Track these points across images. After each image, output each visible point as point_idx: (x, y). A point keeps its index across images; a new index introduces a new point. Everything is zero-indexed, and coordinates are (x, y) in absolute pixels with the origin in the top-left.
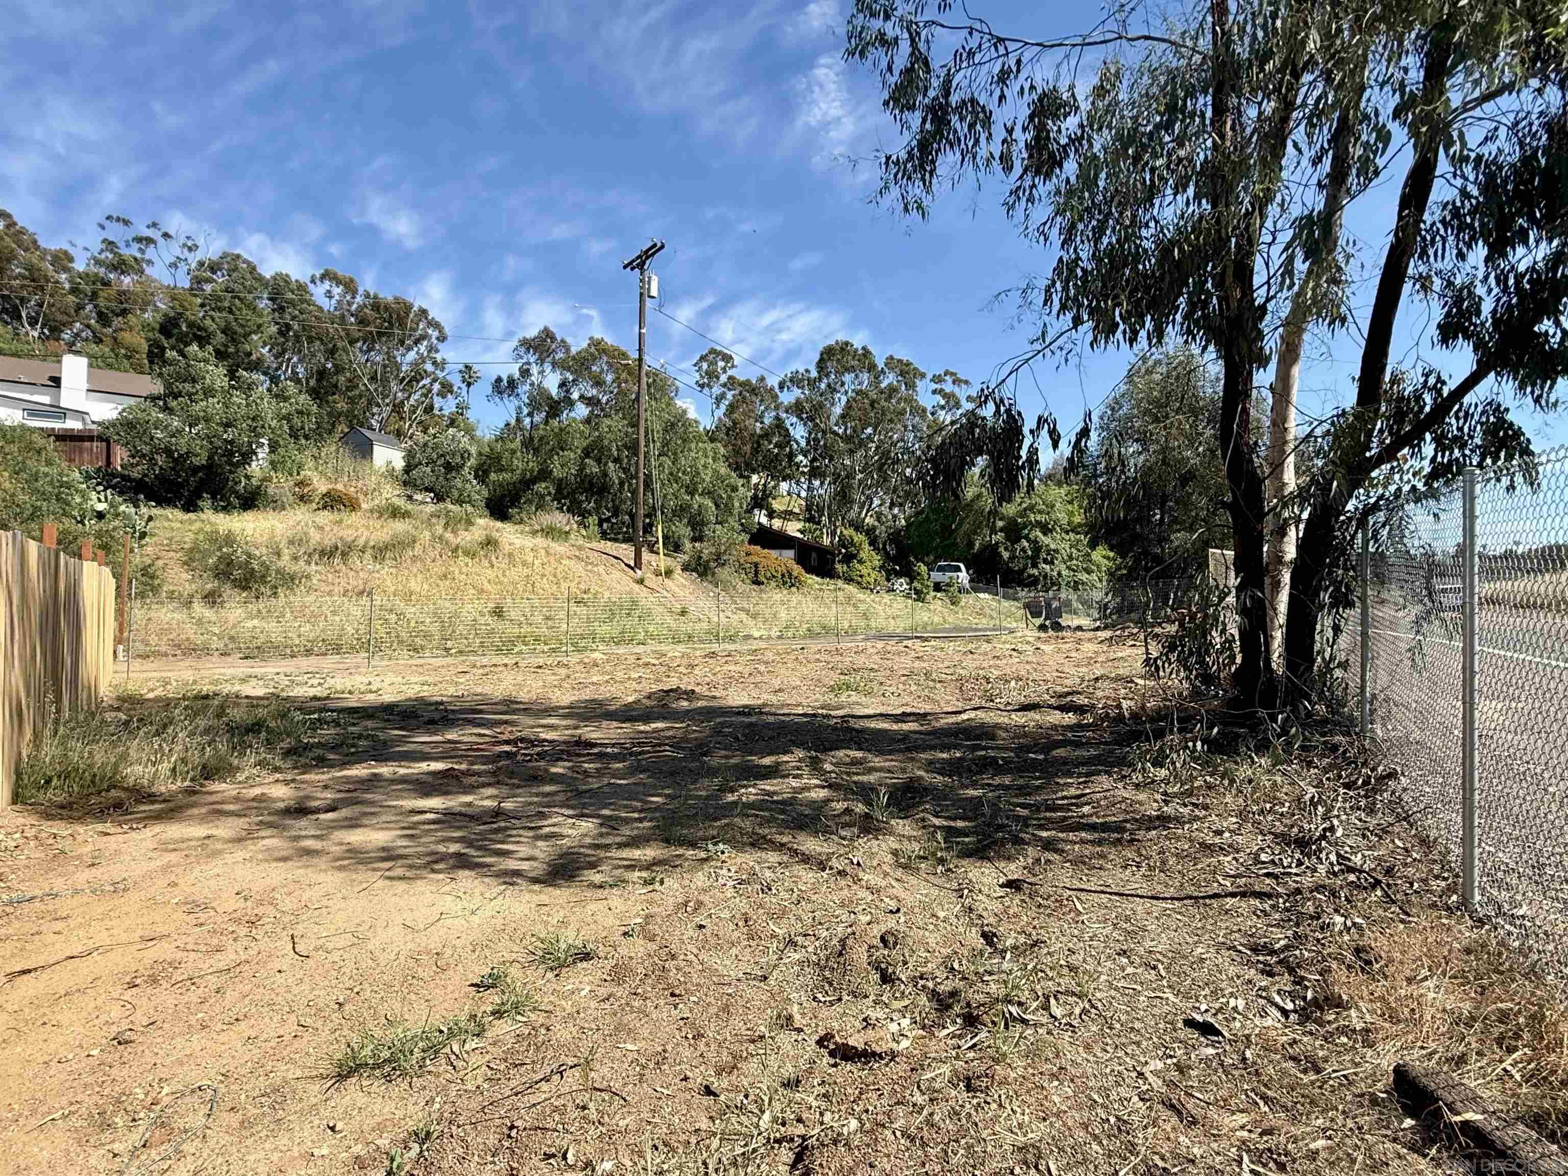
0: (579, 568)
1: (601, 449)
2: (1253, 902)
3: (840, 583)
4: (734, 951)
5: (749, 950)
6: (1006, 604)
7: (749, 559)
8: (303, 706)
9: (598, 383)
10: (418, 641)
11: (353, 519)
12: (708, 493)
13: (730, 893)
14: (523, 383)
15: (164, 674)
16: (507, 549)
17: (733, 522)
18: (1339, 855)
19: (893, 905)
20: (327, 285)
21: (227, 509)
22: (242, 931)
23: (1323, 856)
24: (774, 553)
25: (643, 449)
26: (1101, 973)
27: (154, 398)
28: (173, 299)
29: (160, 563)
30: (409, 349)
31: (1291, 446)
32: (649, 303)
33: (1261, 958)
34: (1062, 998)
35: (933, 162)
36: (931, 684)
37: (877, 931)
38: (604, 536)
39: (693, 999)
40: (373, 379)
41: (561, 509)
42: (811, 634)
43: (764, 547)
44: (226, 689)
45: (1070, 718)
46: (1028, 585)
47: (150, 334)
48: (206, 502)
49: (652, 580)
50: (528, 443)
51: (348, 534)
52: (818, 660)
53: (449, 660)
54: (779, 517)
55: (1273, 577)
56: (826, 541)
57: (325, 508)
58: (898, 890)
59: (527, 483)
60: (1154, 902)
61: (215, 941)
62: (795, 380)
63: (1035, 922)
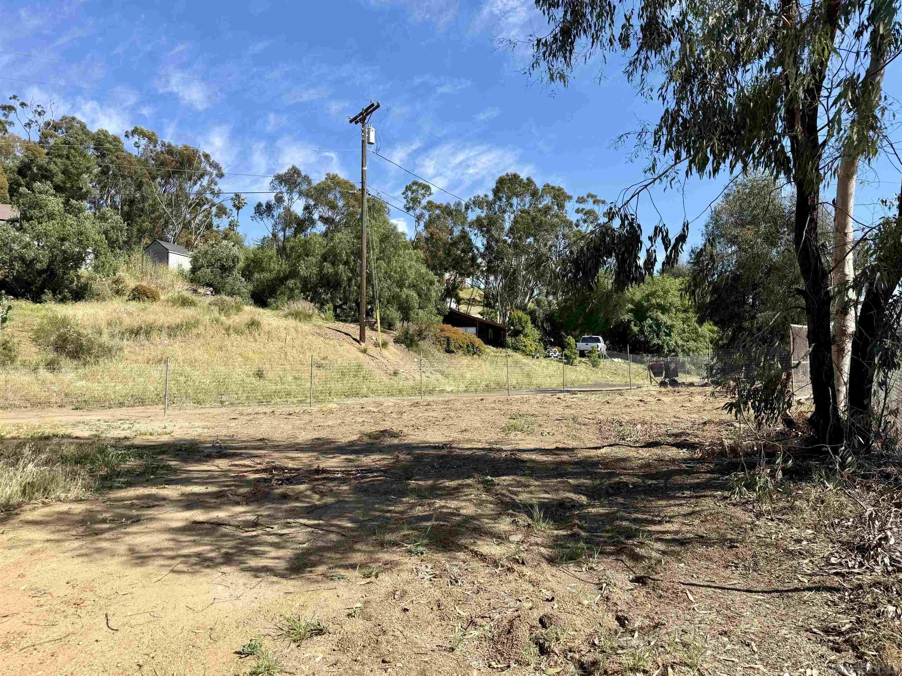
0: (319, 342)
1: (335, 255)
2: (827, 595)
3: (510, 351)
4: (430, 629)
5: (441, 628)
6: (635, 366)
7: (443, 334)
8: (118, 443)
9: (333, 207)
10: (201, 396)
11: (155, 307)
12: (413, 286)
13: (427, 584)
14: (279, 207)
15: (18, 421)
16: (266, 328)
17: (431, 307)
18: (891, 558)
19: (549, 595)
20: (136, 138)
21: (63, 300)
22: (71, 610)
23: (879, 559)
24: (461, 330)
25: (365, 255)
26: (707, 649)
27: (12, 221)
28: (27, 149)
29: (16, 340)
30: (195, 183)
31: (850, 246)
32: (368, 148)
33: (831, 638)
34: (677, 668)
35: (572, 43)
36: (578, 426)
37: (536, 614)
38: (337, 318)
39: (399, 665)
40: (169, 205)
41: (306, 299)
42: (488, 389)
43: (454, 325)
44: (62, 431)
45: (684, 453)
46: (652, 352)
47: (11, 176)
48: (48, 295)
49: (372, 350)
50: (282, 251)
51: (150, 318)
52: (494, 409)
53: (224, 410)
54: (466, 303)
55: (838, 346)
56: (499, 320)
57: (134, 299)
58: (553, 584)
59: (282, 280)
60: (749, 594)
61: (51, 618)
62: (478, 203)
63: (657, 609)
